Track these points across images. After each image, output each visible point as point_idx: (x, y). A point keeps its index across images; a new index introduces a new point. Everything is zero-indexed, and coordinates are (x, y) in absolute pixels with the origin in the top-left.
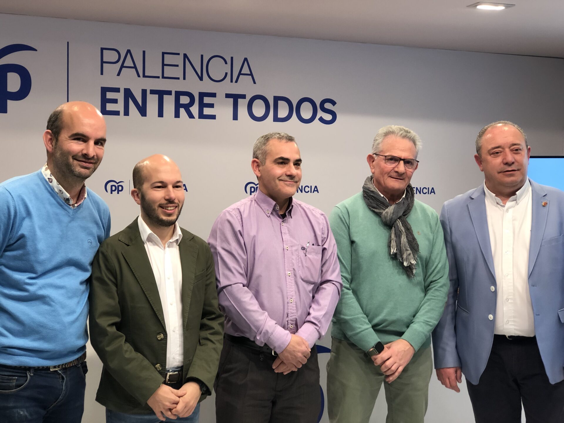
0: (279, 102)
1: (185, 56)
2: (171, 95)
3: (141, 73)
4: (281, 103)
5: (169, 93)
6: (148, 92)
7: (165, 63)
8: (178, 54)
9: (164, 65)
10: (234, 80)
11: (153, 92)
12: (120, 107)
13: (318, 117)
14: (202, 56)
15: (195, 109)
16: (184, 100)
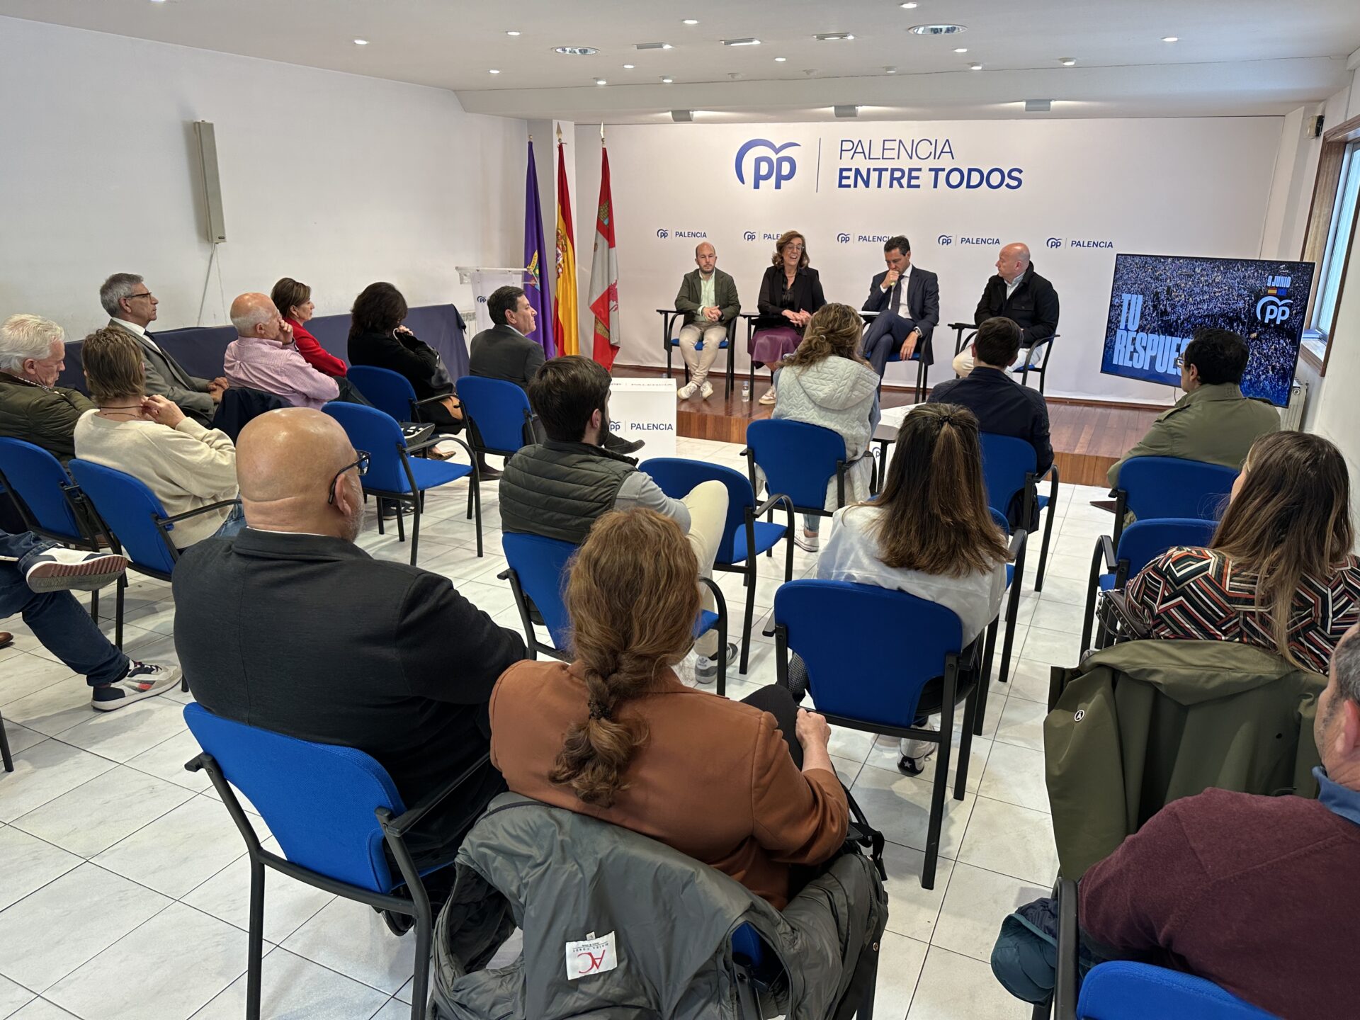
0: (972, 173)
1: (900, 141)
2: (888, 171)
3: (867, 157)
6: (872, 170)
7: (885, 148)
8: (895, 140)
10: (937, 157)
11: (875, 170)
12: (851, 182)
13: (1005, 183)
14: (913, 140)
15: (904, 181)
16: (898, 174)
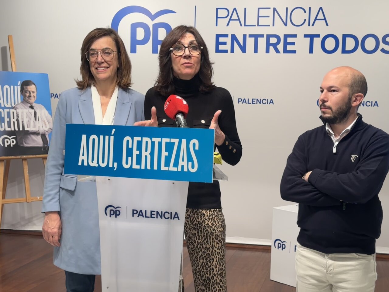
0: (347, 39)
1: (275, 9)
2: (264, 37)
3: (243, 24)
4: (348, 39)
5: (262, 36)
6: (247, 36)
7: (260, 15)
8: (270, 8)
9: (259, 17)
10: (311, 24)
11: (251, 36)
12: (228, 47)
13: (380, 48)
14: (287, 9)
15: (280, 47)
16: (273, 40)
